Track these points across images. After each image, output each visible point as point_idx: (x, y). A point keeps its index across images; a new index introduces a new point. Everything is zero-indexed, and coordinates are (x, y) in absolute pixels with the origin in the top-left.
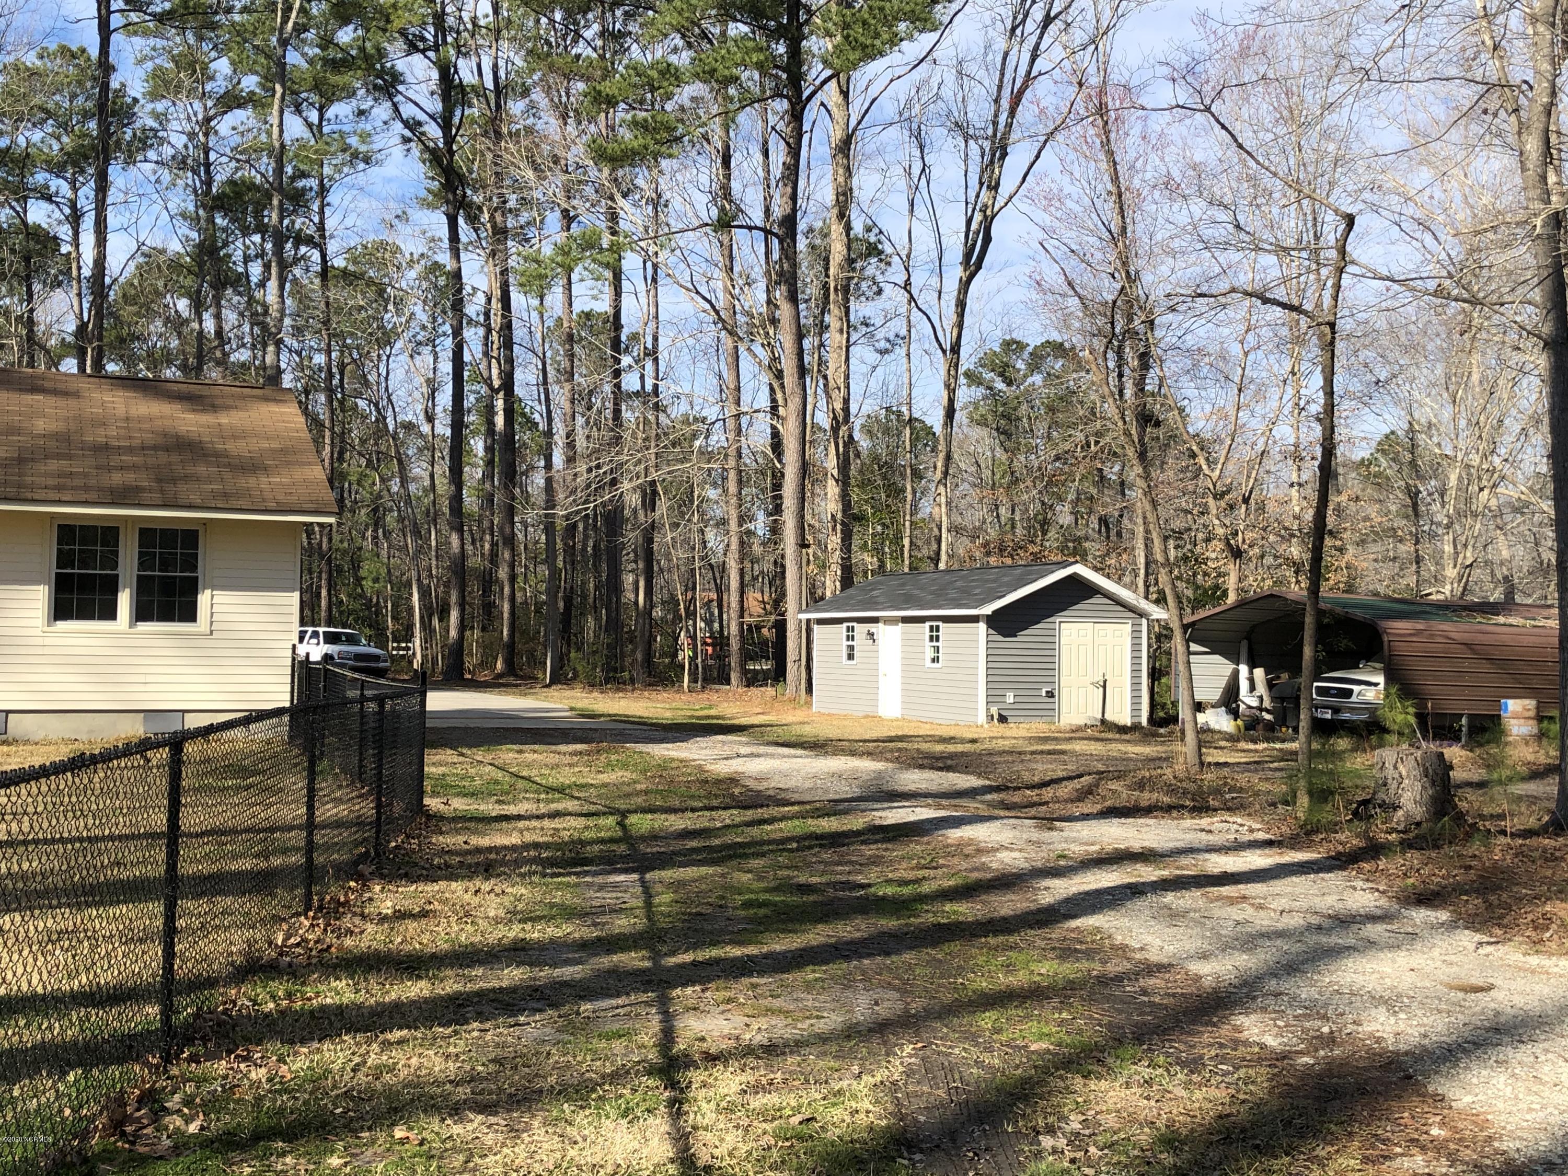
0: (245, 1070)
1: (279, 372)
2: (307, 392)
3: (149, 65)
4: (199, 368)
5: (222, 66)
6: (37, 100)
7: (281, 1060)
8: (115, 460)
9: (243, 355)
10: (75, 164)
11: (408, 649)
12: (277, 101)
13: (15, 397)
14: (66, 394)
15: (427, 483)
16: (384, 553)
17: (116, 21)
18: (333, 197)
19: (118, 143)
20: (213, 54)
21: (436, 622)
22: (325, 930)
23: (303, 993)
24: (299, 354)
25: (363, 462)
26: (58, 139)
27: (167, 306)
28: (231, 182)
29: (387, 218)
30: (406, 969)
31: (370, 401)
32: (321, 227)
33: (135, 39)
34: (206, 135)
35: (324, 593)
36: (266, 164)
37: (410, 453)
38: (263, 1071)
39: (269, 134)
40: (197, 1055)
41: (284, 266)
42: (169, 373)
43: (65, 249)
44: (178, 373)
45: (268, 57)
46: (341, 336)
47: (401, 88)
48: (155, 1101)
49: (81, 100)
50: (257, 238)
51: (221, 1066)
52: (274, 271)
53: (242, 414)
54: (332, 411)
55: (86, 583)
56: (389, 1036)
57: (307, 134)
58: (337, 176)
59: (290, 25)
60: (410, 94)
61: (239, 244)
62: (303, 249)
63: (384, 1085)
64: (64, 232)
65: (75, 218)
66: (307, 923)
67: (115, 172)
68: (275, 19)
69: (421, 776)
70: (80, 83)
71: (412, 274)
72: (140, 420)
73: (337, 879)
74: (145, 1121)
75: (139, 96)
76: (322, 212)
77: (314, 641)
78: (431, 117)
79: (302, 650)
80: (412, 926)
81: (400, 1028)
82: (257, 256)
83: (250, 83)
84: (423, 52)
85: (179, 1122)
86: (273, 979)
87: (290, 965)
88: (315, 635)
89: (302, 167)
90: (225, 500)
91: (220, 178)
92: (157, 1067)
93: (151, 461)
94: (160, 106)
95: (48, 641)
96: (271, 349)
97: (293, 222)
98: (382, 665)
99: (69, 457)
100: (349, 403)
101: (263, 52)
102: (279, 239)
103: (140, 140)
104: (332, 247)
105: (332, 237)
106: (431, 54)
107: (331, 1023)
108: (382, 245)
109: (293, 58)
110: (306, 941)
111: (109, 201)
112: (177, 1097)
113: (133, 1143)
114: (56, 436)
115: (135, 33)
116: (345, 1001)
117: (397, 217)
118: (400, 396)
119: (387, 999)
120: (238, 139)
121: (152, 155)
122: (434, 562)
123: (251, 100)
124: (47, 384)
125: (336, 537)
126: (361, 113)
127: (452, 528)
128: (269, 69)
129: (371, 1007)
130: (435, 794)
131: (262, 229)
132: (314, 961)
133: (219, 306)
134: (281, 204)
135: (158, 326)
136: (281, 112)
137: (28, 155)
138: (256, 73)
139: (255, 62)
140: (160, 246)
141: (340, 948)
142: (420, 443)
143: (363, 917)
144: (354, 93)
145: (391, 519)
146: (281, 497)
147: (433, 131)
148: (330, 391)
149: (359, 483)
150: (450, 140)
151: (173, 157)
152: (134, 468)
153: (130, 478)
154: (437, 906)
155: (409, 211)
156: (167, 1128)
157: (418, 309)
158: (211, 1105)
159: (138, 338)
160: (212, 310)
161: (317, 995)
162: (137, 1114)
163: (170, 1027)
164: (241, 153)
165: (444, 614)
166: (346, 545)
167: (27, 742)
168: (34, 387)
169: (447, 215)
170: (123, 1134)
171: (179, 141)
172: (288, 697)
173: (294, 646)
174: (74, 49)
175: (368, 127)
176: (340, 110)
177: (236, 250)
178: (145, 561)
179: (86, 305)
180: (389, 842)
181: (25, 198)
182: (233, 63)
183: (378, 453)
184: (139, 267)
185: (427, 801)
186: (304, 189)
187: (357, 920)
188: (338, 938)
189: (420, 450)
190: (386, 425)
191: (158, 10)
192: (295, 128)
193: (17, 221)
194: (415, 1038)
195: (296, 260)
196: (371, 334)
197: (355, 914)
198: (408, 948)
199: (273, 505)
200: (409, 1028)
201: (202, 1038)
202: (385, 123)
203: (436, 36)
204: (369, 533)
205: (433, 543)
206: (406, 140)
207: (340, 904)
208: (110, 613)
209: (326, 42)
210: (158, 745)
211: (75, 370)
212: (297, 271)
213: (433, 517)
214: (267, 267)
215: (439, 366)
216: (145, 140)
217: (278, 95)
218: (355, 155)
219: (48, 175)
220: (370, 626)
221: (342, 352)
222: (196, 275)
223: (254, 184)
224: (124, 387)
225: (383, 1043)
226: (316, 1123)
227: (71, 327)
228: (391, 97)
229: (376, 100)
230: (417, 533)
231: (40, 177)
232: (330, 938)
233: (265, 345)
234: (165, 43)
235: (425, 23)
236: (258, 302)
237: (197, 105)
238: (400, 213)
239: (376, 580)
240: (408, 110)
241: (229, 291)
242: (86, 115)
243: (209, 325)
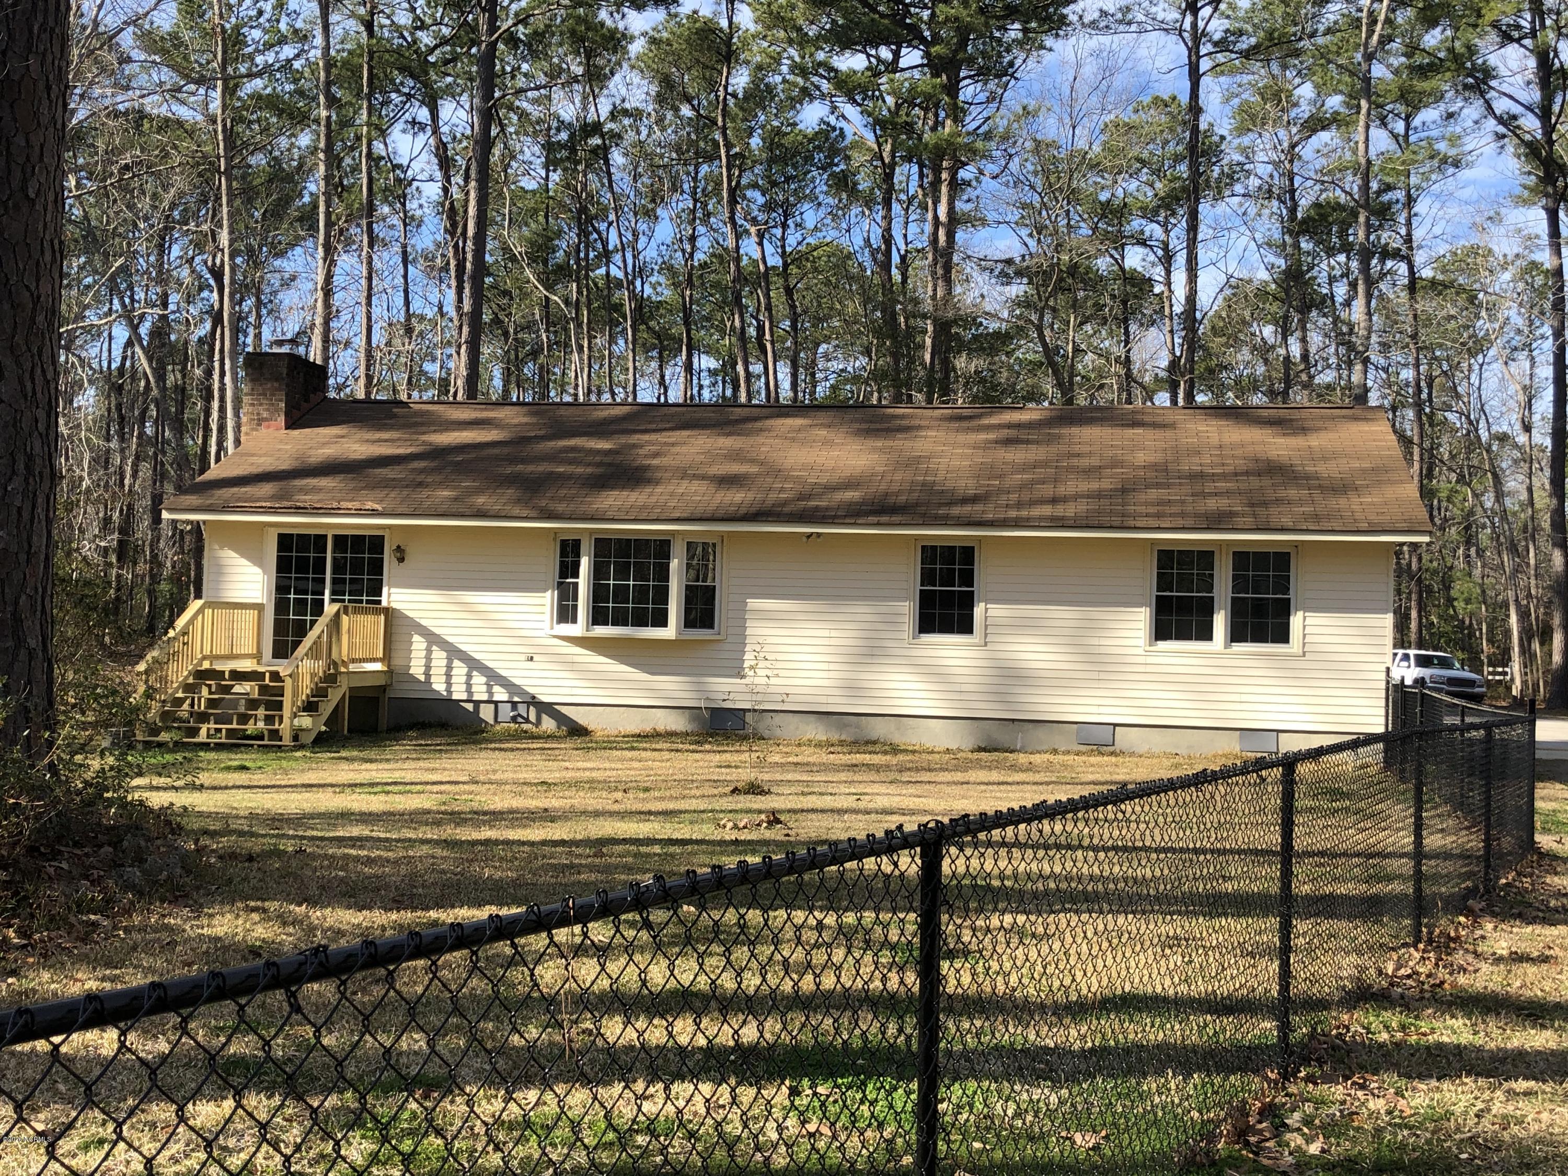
0: (1362, 1098)
1: (1367, 390)
2: (1394, 409)
3: (1236, 101)
4: (1285, 394)
5: (1306, 91)
6: (1134, 152)
7: (1399, 1093)
8: (1209, 487)
9: (1327, 377)
10: (1168, 207)
11: (1505, 674)
12: (1362, 117)
13: (1118, 431)
14: (1163, 426)
15: (1524, 496)
16: (1477, 572)
17: (1205, 64)
18: (1420, 207)
19: (1207, 181)
20: (1297, 81)
21: (1536, 646)
22: (1437, 965)
23: (1417, 1028)
24: (1385, 370)
25: (1453, 477)
26: (1152, 185)
27: (1254, 334)
28: (1317, 205)
29: (1478, 220)
30: (1529, 1016)
31: (1462, 414)
32: (1408, 239)
33: (1222, 79)
34: (1291, 162)
35: (1414, 614)
36: (1353, 183)
37: (1504, 465)
38: (1381, 1103)
39: (1355, 152)
40: (1313, 1076)
41: (1370, 283)
42: (1258, 399)
43: (1158, 289)
44: (1265, 399)
45: (1352, 74)
46: (1430, 348)
47: (1493, 83)
48: (1275, 1116)
49: (1171, 147)
50: (1342, 258)
51: (1338, 1091)
52: (1361, 288)
53: (1331, 435)
54: (1421, 426)
55: (1184, 606)
56: (1513, 1085)
57: (1393, 146)
58: (1424, 185)
59: (1375, 38)
60: (1505, 88)
61: (1324, 266)
62: (1389, 264)
63: (1513, 1137)
64: (1158, 273)
65: (1167, 259)
66: (1417, 955)
67: (1204, 208)
68: (1359, 36)
69: (1531, 810)
70: (1171, 130)
71: (1507, 276)
72: (1233, 446)
73: (1446, 910)
74: (1267, 1135)
75: (1225, 133)
76: (1409, 223)
77: (1405, 664)
78: (1529, 108)
79: (1396, 675)
80: (1531, 970)
81: (1526, 1078)
82: (1342, 276)
83: (1335, 102)
84: (1518, 41)
85: (1300, 1140)
86: (1386, 1009)
87: (1402, 996)
88: (1406, 657)
89: (1389, 180)
90: (1318, 522)
91: (1304, 203)
92: (1276, 1084)
93: (1243, 486)
94: (1246, 140)
95: (1150, 660)
96: (1358, 367)
97: (1379, 238)
98: (1477, 690)
99: (1168, 486)
100: (1439, 415)
101: (1347, 70)
102: (1366, 255)
103: (1228, 176)
104: (1420, 258)
105: (1420, 247)
106: (1527, 42)
107: (1449, 1063)
108: (1474, 251)
109: (1378, 71)
110: (1418, 973)
111: (1200, 237)
112: (1297, 1116)
113: (1256, 1154)
114: (1154, 467)
115: (1222, 73)
116: (1463, 1041)
117: (1490, 218)
118: (1493, 406)
119: (1509, 1046)
120: (1324, 161)
121: (1239, 188)
122: (1533, 582)
123: (1335, 120)
124: (1147, 419)
125: (1426, 557)
126: (1450, 116)
127: (1555, 545)
128: (1353, 86)
129: (1491, 1051)
130: (1546, 831)
131: (1346, 248)
132: (1427, 995)
133: (1304, 329)
134: (1368, 219)
135: (1245, 354)
136: (1367, 127)
137: (1125, 204)
138: (1341, 92)
139: (1339, 82)
140: (1246, 277)
141: (1454, 985)
142: (1516, 454)
143: (1477, 955)
144: (1442, 97)
145: (1484, 537)
146: (1373, 517)
147: (1531, 124)
148: (1418, 406)
149: (1449, 499)
150: (1549, 129)
151: (1260, 188)
152: (1228, 493)
153: (1222, 503)
154: (1556, 952)
155: (1503, 211)
156: (1288, 1145)
157: (1513, 313)
158: (1331, 1129)
159: (1226, 368)
160: (1298, 334)
161: (1433, 1030)
162: (1259, 1126)
163: (1287, 1045)
164: (1324, 175)
165: (1546, 636)
166: (1435, 564)
167: (1132, 754)
168: (1135, 423)
169: (1545, 208)
170: (1247, 1144)
171: (1264, 170)
172: (1382, 720)
173: (1388, 669)
174: (1166, 97)
175: (1458, 129)
176: (1429, 115)
177: (1322, 270)
178: (1239, 583)
179: (1178, 341)
180: (1499, 878)
181: (1123, 246)
182: (1316, 86)
183: (1469, 467)
184: (1227, 300)
185: (1538, 838)
186: (1390, 203)
187: (1470, 958)
188: (1451, 974)
189: (1516, 462)
190: (1478, 438)
191: (1245, 46)
192: (1381, 140)
193: (1116, 268)
194: (1544, 1092)
195: (1383, 275)
196: (1463, 344)
197: (1467, 951)
198: (1529, 993)
199: (1364, 526)
200: (1536, 1079)
201: (1317, 1060)
202: (1476, 122)
203: (1533, 22)
204: (1461, 552)
205: (1532, 562)
206: (1500, 137)
207: (1451, 939)
208: (1206, 634)
209: (1412, 49)
210: (1272, 765)
211: (1168, 404)
212: (1383, 286)
213: (1531, 531)
214: (1353, 285)
215: (1537, 371)
216: (1230, 178)
217: (1364, 111)
218: (1444, 161)
219: (1144, 222)
220: (1463, 650)
221: (1430, 365)
222: (1283, 301)
223: (1338, 204)
224: (1217, 416)
225: (1508, 1092)
226: (1440, 1164)
227: (1164, 363)
228: (1482, 94)
229: (1466, 100)
230: (1513, 549)
231: (1136, 224)
232: (1442, 974)
233: (1350, 364)
234: (1251, 77)
235: (1520, 11)
236: (1343, 322)
237: (1282, 133)
238: (1492, 213)
239: (1468, 601)
240: (1502, 105)
241: (1314, 313)
242: (1177, 159)
243: (1295, 349)
